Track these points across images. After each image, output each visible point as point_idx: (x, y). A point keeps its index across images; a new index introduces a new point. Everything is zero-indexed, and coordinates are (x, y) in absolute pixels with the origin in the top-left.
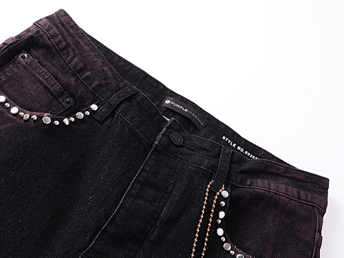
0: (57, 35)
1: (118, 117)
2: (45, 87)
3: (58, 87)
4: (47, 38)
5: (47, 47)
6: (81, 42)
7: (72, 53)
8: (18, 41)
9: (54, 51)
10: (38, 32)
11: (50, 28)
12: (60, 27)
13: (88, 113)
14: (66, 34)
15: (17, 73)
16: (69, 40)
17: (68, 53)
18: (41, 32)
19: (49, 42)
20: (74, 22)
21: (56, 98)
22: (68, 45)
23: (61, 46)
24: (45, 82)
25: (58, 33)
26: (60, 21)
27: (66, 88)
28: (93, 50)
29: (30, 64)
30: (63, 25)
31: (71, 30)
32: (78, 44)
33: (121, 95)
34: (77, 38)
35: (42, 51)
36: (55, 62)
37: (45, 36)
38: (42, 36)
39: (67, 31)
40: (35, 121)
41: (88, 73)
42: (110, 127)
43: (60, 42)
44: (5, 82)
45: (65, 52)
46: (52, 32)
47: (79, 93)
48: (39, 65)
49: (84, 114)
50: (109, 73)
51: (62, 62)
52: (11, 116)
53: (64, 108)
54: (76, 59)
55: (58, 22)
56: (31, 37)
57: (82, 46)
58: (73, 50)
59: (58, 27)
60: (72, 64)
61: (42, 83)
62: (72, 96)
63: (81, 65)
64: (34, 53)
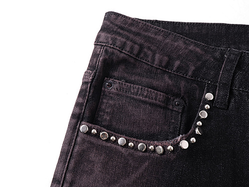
0: (125, 43)
1: (240, 93)
2: (151, 104)
3: (161, 96)
4: (118, 52)
5: (124, 61)
6: (150, 34)
7: (149, 52)
8: (95, 73)
9: (132, 61)
10: (106, 51)
11: (114, 40)
12: (121, 32)
13: (208, 107)
14: (131, 36)
15: (115, 105)
16: (139, 40)
17: (146, 55)
18: (110, 50)
19: (122, 55)
20: (130, 18)
21: (165, 108)
22: (141, 47)
23: (135, 52)
24: (147, 99)
25: (124, 40)
26: (117, 25)
27: (167, 91)
28: (166, 36)
29: (120, 89)
30: (122, 28)
31: (133, 29)
32: (148, 39)
33: (228, 68)
34: (144, 33)
35: (121, 68)
36: (139, 71)
37: (116, 51)
38: (113, 53)
39: (130, 31)
40: (173, 152)
41: (177, 63)
42: (238, 108)
43: (132, 48)
44: (110, 120)
45: (142, 55)
46: (118, 43)
47: (182, 89)
48: (129, 84)
49: (206, 110)
50: (198, 50)
51: (145, 66)
52: (141, 154)
53: (179, 113)
54: (157, 56)
55: (115, 28)
56: (104, 61)
57: (153, 39)
58: (149, 48)
59: (120, 34)
60: (156, 63)
61: (145, 102)
62: (177, 95)
63: (166, 58)
64: (116, 74)
